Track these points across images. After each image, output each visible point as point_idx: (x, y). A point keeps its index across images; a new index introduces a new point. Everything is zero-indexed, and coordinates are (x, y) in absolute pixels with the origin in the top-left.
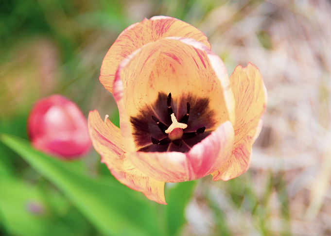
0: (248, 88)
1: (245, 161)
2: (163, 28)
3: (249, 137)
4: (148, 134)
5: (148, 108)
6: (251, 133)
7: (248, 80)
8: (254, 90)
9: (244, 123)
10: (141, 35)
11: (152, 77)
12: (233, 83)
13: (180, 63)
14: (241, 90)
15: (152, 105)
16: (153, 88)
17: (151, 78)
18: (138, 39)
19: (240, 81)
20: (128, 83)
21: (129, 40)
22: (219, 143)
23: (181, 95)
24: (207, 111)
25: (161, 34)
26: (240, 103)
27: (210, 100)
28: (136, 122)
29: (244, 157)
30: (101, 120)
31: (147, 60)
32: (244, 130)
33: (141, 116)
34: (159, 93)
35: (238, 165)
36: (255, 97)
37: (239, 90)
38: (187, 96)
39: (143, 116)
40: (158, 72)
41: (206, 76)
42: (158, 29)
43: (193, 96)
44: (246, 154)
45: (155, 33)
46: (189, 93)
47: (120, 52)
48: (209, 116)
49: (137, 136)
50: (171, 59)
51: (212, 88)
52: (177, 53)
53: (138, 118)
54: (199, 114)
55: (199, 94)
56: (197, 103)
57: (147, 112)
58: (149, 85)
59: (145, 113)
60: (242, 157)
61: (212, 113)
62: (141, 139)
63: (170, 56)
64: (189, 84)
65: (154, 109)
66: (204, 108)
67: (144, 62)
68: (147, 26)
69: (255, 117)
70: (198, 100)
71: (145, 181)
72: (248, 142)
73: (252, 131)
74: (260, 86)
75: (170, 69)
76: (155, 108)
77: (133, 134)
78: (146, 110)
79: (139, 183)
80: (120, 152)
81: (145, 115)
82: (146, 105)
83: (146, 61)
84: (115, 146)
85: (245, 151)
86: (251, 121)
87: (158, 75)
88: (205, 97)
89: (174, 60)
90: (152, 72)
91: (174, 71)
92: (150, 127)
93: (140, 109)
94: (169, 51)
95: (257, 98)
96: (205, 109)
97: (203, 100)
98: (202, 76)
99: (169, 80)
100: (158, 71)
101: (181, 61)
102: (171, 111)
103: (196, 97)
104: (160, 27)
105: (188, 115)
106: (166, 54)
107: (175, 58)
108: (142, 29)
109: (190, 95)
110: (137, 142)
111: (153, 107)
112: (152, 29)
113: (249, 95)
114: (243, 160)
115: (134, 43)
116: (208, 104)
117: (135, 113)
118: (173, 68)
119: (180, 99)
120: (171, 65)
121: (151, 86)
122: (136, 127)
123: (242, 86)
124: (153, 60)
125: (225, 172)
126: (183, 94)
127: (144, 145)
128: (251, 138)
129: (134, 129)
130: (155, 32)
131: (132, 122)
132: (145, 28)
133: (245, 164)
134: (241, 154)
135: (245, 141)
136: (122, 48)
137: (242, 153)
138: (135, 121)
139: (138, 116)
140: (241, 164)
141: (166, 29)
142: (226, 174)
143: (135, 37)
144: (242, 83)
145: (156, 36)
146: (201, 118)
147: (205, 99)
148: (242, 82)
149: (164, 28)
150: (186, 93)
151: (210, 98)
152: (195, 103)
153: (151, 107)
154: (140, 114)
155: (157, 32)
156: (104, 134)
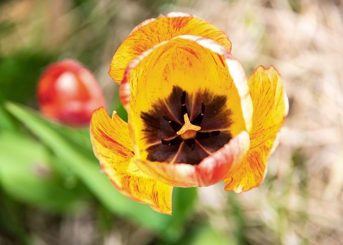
0: (269, 91)
1: (260, 173)
2: (180, 23)
3: (266, 148)
4: (159, 131)
5: (161, 102)
6: (268, 143)
7: (270, 82)
8: (275, 95)
9: (263, 129)
10: (156, 29)
11: (167, 70)
12: (253, 84)
13: (197, 58)
14: (262, 92)
15: (165, 99)
16: (168, 81)
17: (165, 71)
18: (153, 33)
19: (261, 83)
20: (139, 79)
21: (143, 34)
22: (232, 157)
23: (197, 90)
24: (224, 110)
25: (178, 29)
26: (259, 105)
27: (227, 98)
28: (147, 118)
29: (259, 169)
30: (108, 117)
31: (161, 54)
32: (262, 136)
33: (153, 111)
34: (174, 86)
35: (252, 176)
36: (276, 103)
37: (259, 91)
38: (204, 91)
39: (154, 111)
40: (173, 65)
41: (225, 74)
42: (175, 24)
43: (210, 92)
44: (262, 165)
45: (172, 28)
46: (206, 89)
47: (133, 46)
48: (226, 115)
49: (147, 133)
50: (188, 53)
51: (231, 87)
52: (195, 49)
53: (149, 113)
54: (215, 112)
55: (216, 91)
56: (214, 100)
57: (159, 107)
58: (164, 78)
59: (157, 108)
60: (257, 168)
61: (229, 112)
62: (151, 136)
63: (187, 50)
64: (206, 79)
65: (167, 103)
66: (222, 106)
67: (157, 57)
68: (163, 21)
69: (274, 126)
70: (215, 96)
71: (152, 184)
72: (264, 153)
73: (270, 141)
74: (281, 94)
75: (187, 63)
76: (169, 102)
77: (143, 130)
78: (159, 104)
79: (145, 188)
80: (126, 153)
81: (157, 110)
82: (159, 99)
83: (160, 56)
84: (121, 146)
85: (260, 162)
86: (270, 128)
87: (174, 68)
88: (223, 94)
89: (192, 55)
90: (167, 65)
91: (191, 64)
92: (161, 123)
93: (152, 103)
94: (186, 46)
95: (277, 105)
96: (222, 108)
97: (220, 98)
98: (221, 73)
99: (185, 73)
100: (175, 64)
101: (198, 56)
102: (184, 110)
103: (213, 93)
104: (178, 21)
105: (202, 115)
106: (182, 48)
107: (192, 52)
108: (157, 23)
109: (207, 91)
110: (146, 140)
111: (166, 101)
112: (169, 23)
113: (269, 99)
114: (257, 171)
115: (149, 37)
116: (225, 102)
117: (147, 108)
118: (190, 61)
119: (196, 94)
120: (188, 59)
121: (166, 79)
122: (147, 123)
123: (263, 88)
124: (168, 55)
125: (238, 183)
126: (200, 89)
127: (153, 143)
128: (268, 149)
129: (144, 125)
130: (171, 26)
131: (142, 117)
132: (160, 23)
133: (259, 175)
134: (256, 165)
135: (262, 150)
136: (135, 42)
137: (257, 163)
138: (145, 117)
139: (149, 111)
140: (256, 176)
141: (184, 24)
142: (238, 185)
143: (150, 31)
144: (263, 85)
145: (172, 30)
146: (217, 116)
147: (223, 96)
148: (263, 83)
149: (182, 23)
150: (203, 88)
151: (228, 96)
152: (212, 100)
153: (164, 101)
154: (151, 108)
155: (174, 27)
156: (110, 133)
